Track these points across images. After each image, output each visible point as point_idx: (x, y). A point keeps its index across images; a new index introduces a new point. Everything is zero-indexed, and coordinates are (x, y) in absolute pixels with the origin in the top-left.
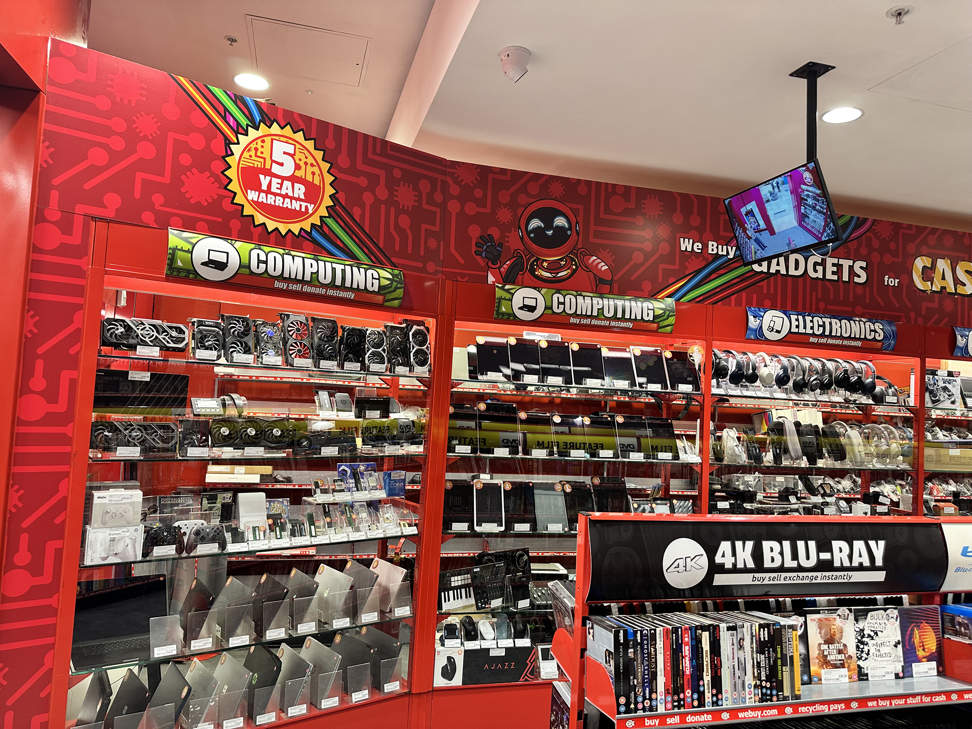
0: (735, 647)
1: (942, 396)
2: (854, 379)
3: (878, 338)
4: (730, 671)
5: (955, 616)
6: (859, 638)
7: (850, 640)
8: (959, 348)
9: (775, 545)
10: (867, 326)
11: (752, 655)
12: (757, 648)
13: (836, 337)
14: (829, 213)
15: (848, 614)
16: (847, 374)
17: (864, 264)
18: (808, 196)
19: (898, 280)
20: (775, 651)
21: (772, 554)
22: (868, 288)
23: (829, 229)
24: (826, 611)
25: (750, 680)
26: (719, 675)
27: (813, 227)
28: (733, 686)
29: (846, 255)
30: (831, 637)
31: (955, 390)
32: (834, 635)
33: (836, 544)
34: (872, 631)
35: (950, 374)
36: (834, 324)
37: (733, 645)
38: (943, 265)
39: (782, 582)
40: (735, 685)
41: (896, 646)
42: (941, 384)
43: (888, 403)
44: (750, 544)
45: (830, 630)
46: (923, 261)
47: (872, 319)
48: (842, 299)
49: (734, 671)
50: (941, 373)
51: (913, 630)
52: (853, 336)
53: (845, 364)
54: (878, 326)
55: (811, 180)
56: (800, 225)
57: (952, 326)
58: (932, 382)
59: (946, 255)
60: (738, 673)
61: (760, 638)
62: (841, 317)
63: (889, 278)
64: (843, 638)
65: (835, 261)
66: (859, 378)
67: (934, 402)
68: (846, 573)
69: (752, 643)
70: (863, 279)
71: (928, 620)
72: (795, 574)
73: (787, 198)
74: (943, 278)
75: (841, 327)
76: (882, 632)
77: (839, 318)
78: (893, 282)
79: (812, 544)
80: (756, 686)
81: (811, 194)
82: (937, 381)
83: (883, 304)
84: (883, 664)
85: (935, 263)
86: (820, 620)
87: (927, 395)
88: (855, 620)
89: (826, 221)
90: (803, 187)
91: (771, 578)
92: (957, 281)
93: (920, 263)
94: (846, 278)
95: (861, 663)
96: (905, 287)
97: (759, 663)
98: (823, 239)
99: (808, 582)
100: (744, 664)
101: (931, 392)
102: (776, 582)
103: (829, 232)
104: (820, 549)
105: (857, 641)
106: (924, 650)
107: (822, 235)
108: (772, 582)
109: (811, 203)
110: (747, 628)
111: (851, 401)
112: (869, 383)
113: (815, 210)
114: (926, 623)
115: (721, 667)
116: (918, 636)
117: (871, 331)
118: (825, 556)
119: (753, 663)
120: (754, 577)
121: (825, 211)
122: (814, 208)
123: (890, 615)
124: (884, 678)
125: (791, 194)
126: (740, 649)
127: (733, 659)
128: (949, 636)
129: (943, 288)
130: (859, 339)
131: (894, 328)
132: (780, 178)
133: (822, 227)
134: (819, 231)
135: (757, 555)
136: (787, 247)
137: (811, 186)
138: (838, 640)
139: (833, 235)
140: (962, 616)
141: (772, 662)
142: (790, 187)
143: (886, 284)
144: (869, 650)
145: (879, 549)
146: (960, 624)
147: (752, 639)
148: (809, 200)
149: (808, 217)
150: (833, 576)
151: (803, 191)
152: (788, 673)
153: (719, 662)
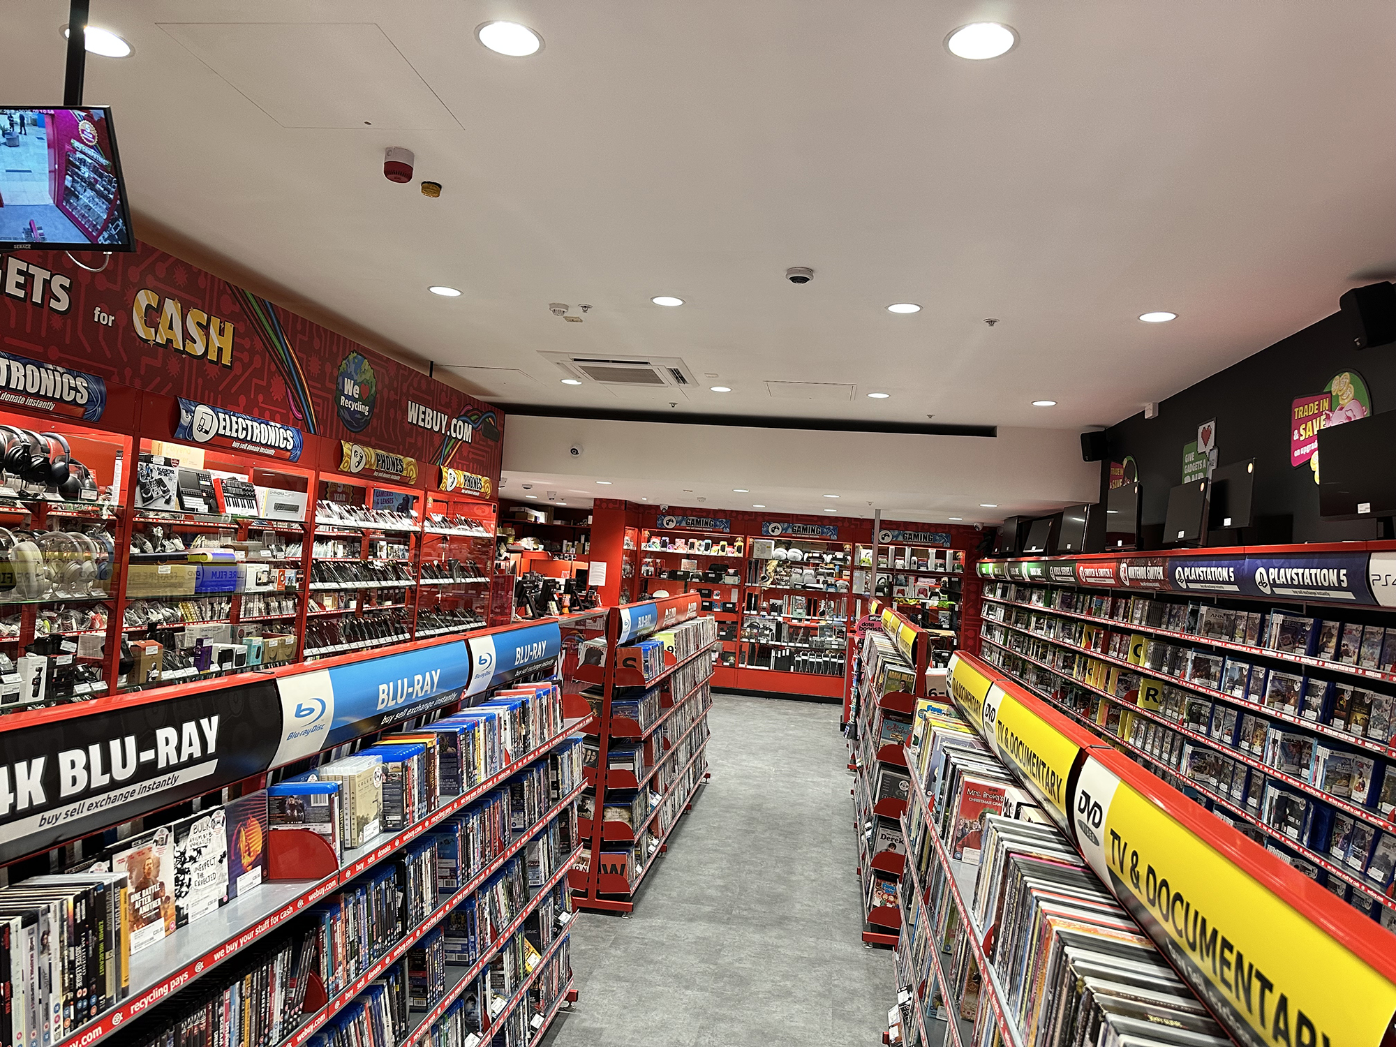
0: (35, 952)
1: (156, 491)
2: (37, 461)
3: (79, 401)
4: (27, 997)
5: (287, 797)
6: (179, 866)
7: (167, 875)
8: (182, 426)
9: (78, 755)
10: (65, 380)
11: (62, 953)
12: (69, 938)
13: (15, 392)
14: (119, 202)
15: (167, 836)
16: (28, 453)
17: (67, 283)
18: (82, 162)
19: (113, 318)
20: (96, 933)
21: (74, 772)
22: (69, 321)
23: (115, 229)
24: (140, 841)
25: (57, 997)
26: (8, 1012)
27: (83, 216)
28: (31, 1021)
29: (40, 260)
30: (145, 878)
31: (172, 487)
32: (149, 874)
33: (162, 734)
34: (194, 850)
35: (168, 462)
36: (14, 369)
37: (32, 949)
38: (171, 308)
39: (86, 813)
40: (34, 1017)
41: (221, 861)
42: (156, 476)
43: (84, 500)
44: (39, 764)
45: (144, 868)
46: (148, 299)
47: (74, 370)
48: (28, 330)
49: (33, 994)
50: (157, 460)
51: (239, 832)
52: (42, 393)
53: (24, 437)
54: (80, 383)
55: (94, 137)
56: (59, 205)
57: (176, 397)
58: (145, 473)
59: (177, 296)
60: (39, 994)
61: (75, 920)
62: (27, 360)
63: (101, 312)
64: (160, 873)
65: (23, 266)
66: (46, 460)
67: (145, 500)
68: (171, 775)
69: (62, 933)
70: (63, 305)
71: (254, 812)
72: (105, 796)
73: (38, 151)
74: (171, 327)
75: (25, 376)
76: (206, 847)
77: (23, 361)
78: (106, 319)
79: (131, 741)
80: (66, 1004)
81: (89, 160)
82: (151, 471)
83: (89, 350)
84: (206, 893)
85: (162, 304)
86: (131, 857)
87: (138, 489)
88: (175, 842)
89: (110, 214)
90: (76, 144)
91: (69, 813)
92: (186, 335)
93: (144, 299)
94: (37, 298)
95: (180, 903)
96: (121, 331)
97: (72, 963)
98: (101, 240)
99: (120, 802)
100: (48, 975)
101: (143, 486)
102: (76, 817)
103: (114, 232)
104: (140, 748)
105: (176, 871)
106: (249, 855)
107: (100, 233)
108: (70, 819)
109: (86, 175)
110: (55, 911)
111: (29, 495)
112: (60, 468)
113: (93, 189)
114: (253, 817)
115: (12, 996)
116: (244, 838)
117: (71, 388)
118: (147, 756)
119: (63, 966)
120: (42, 819)
121: (112, 196)
122: (91, 186)
123: (216, 820)
124: (207, 912)
125: (49, 147)
126: (42, 952)
127: (32, 974)
128: (275, 827)
129: (169, 341)
130: (52, 399)
131: (103, 388)
132: (29, 112)
133: (101, 221)
134: (95, 226)
135: (51, 780)
136: (24, 236)
137: (91, 147)
138: (153, 878)
139: (119, 239)
140: (295, 796)
141: (91, 952)
142: (48, 135)
143: (96, 320)
144: (190, 879)
145: (211, 728)
146: (292, 807)
147: (62, 927)
148: (84, 169)
149: (77, 197)
150: (155, 783)
151: (75, 150)
152: (113, 960)
153: (8, 990)
